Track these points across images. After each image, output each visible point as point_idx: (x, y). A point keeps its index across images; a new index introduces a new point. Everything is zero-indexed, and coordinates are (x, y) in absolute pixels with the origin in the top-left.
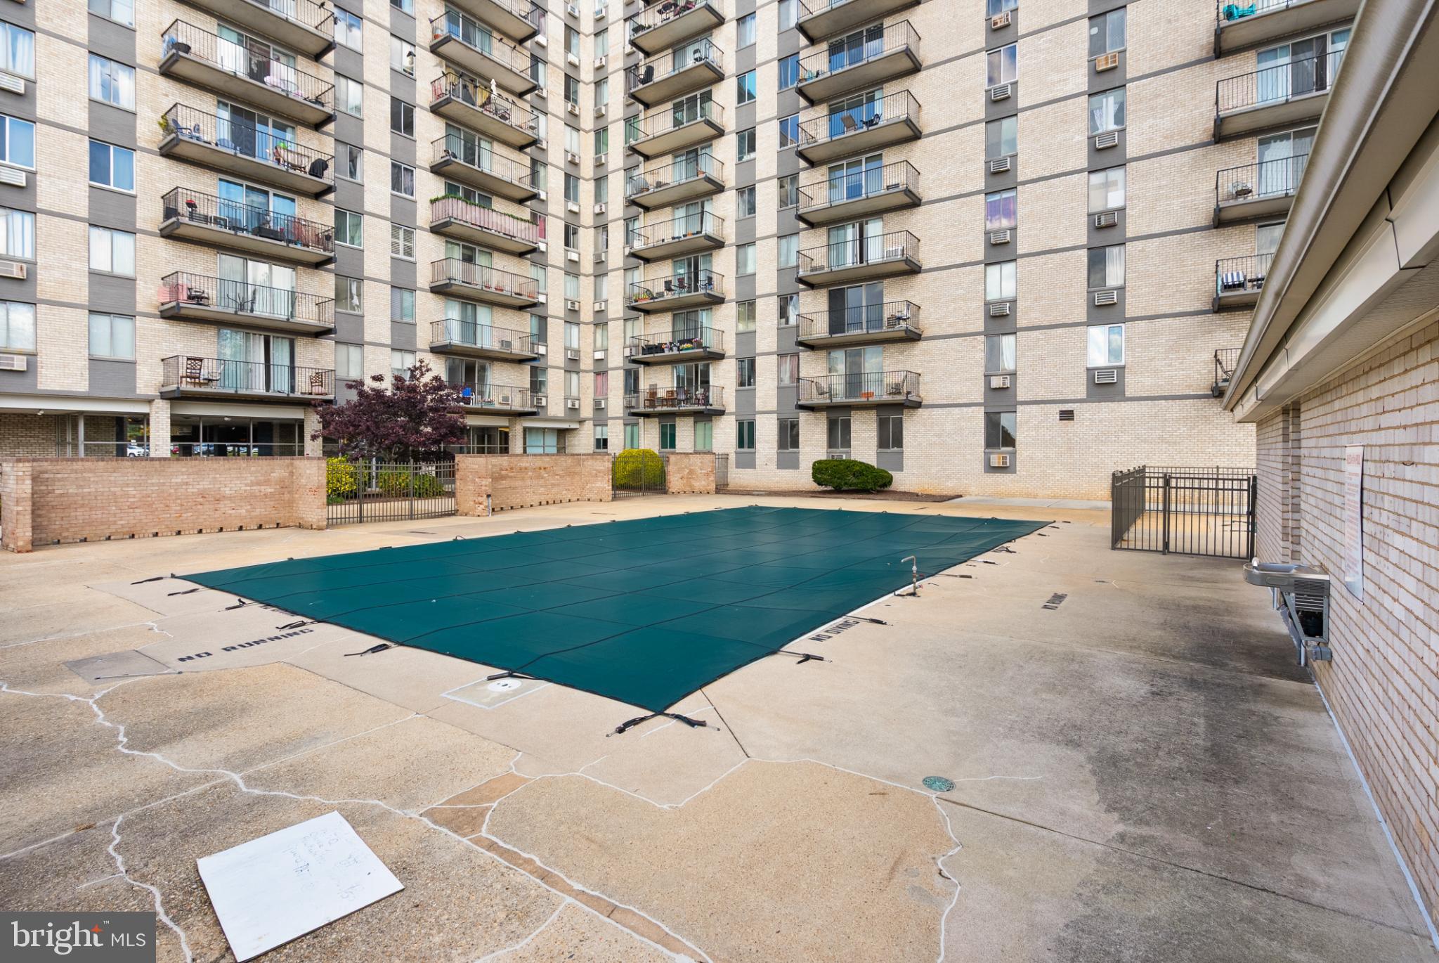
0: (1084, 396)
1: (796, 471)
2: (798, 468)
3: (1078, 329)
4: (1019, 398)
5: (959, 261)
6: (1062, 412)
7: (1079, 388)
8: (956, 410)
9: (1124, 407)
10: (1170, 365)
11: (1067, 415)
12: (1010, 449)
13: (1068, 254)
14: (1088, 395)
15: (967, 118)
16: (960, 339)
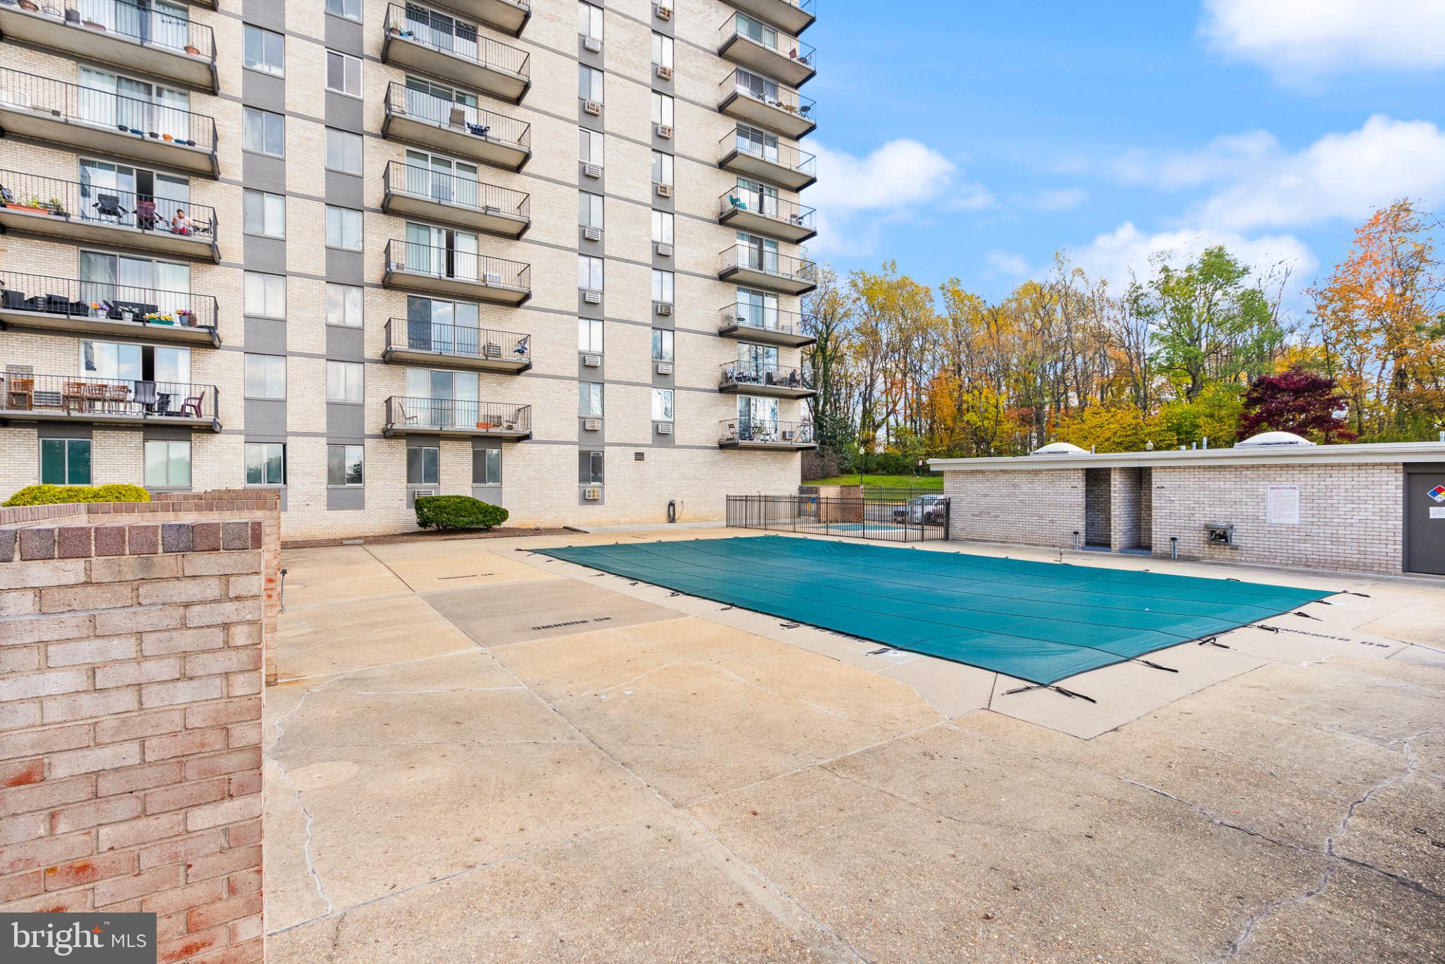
0: (650, 442)
1: (360, 513)
2: (363, 508)
3: (647, 389)
4: (606, 440)
5: (556, 308)
6: (637, 454)
7: (648, 437)
8: (555, 447)
9: (675, 452)
10: (699, 425)
11: (639, 457)
12: (598, 484)
13: (640, 327)
14: (653, 441)
15: (564, 177)
16: (558, 381)
